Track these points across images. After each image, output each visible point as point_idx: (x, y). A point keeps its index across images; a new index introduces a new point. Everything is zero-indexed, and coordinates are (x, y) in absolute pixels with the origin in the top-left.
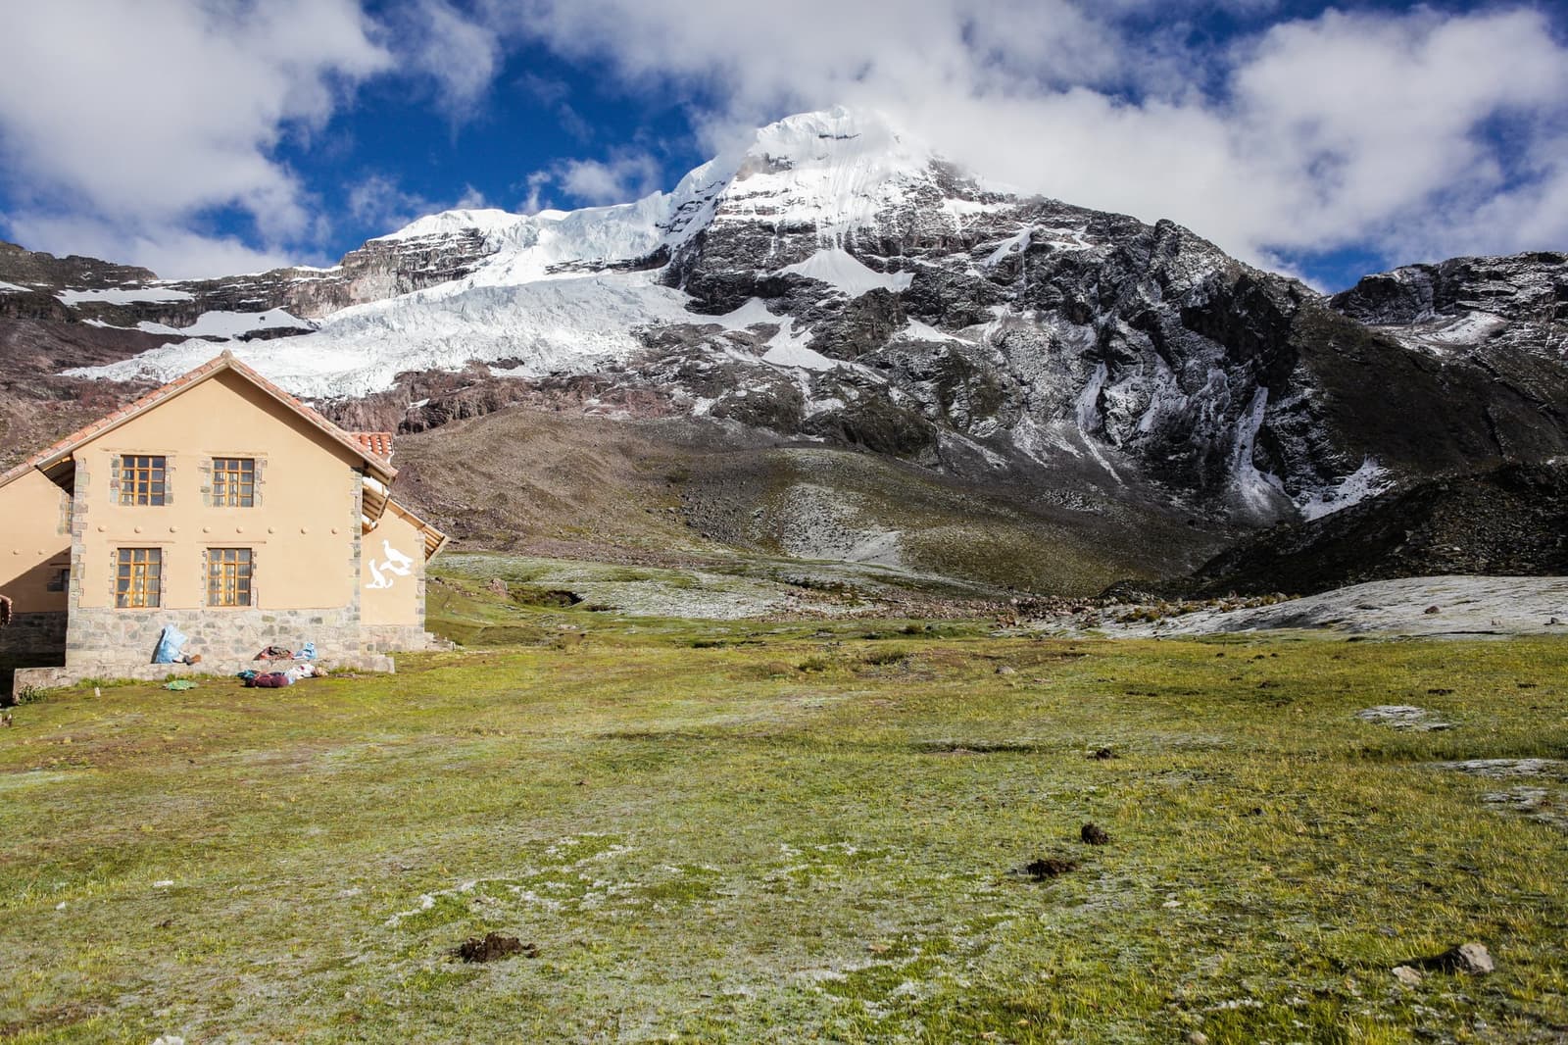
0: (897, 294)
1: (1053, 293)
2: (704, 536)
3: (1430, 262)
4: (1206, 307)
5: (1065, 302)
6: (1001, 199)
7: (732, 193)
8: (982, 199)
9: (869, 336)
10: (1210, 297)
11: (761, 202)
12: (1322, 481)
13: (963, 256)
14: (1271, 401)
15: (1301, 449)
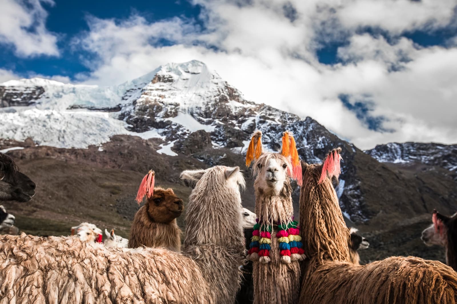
0: (209, 133)
1: (266, 138)
2: (125, 218)
3: (400, 142)
4: (323, 149)
5: (271, 143)
6: (249, 103)
7: (149, 88)
8: (243, 102)
9: (196, 147)
10: (324, 146)
11: (160, 93)
12: (364, 217)
13: (234, 122)
14: (345, 185)
15: (357, 204)
